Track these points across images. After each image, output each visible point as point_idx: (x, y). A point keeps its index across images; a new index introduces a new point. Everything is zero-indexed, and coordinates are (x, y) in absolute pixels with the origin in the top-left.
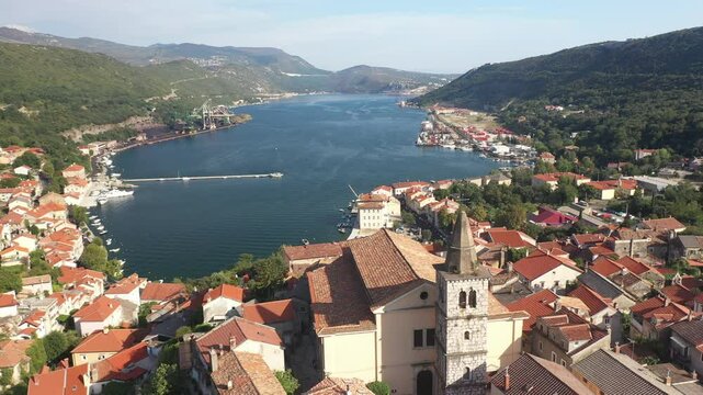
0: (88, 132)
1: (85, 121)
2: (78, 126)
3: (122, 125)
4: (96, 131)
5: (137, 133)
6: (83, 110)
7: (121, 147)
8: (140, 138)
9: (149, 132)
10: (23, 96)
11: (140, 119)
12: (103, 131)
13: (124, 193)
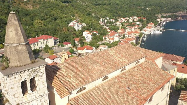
0: (163, 15)
1: (164, 12)
2: (161, 13)
3: (175, 14)
4: (165, 15)
5: (179, 16)
6: (164, 9)
7: (172, 20)
8: (179, 18)
9: (183, 17)
10: (150, 5)
11: (181, 12)
12: (167, 15)
13: (160, 32)
